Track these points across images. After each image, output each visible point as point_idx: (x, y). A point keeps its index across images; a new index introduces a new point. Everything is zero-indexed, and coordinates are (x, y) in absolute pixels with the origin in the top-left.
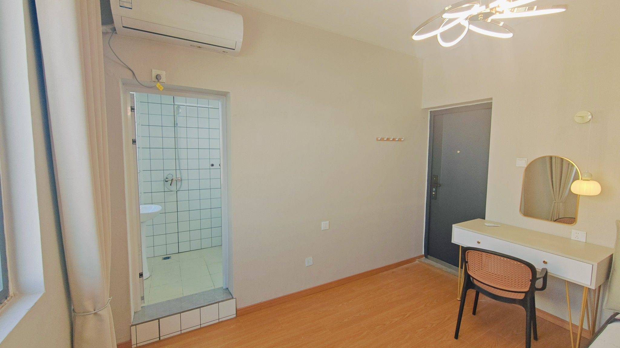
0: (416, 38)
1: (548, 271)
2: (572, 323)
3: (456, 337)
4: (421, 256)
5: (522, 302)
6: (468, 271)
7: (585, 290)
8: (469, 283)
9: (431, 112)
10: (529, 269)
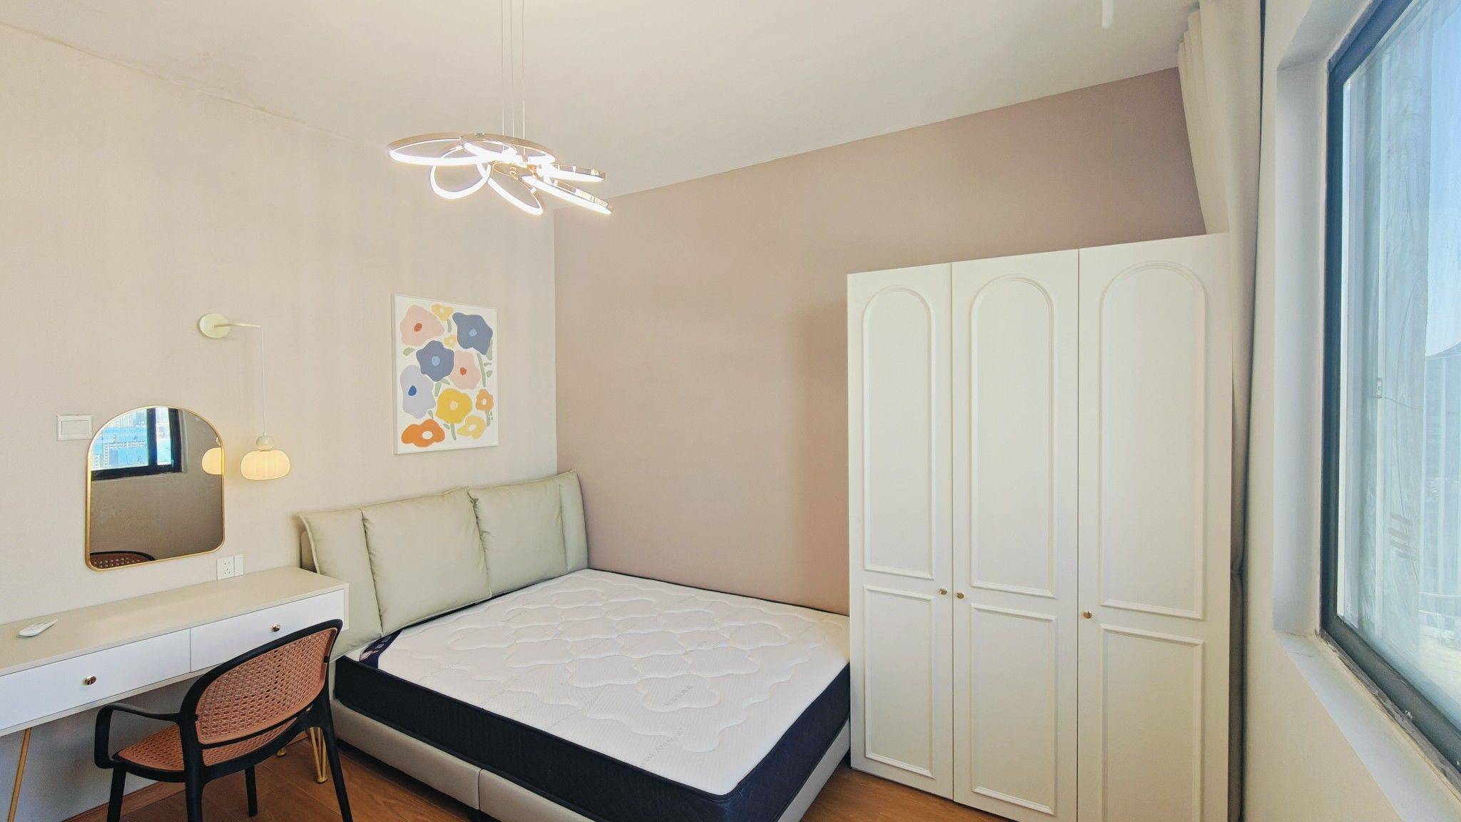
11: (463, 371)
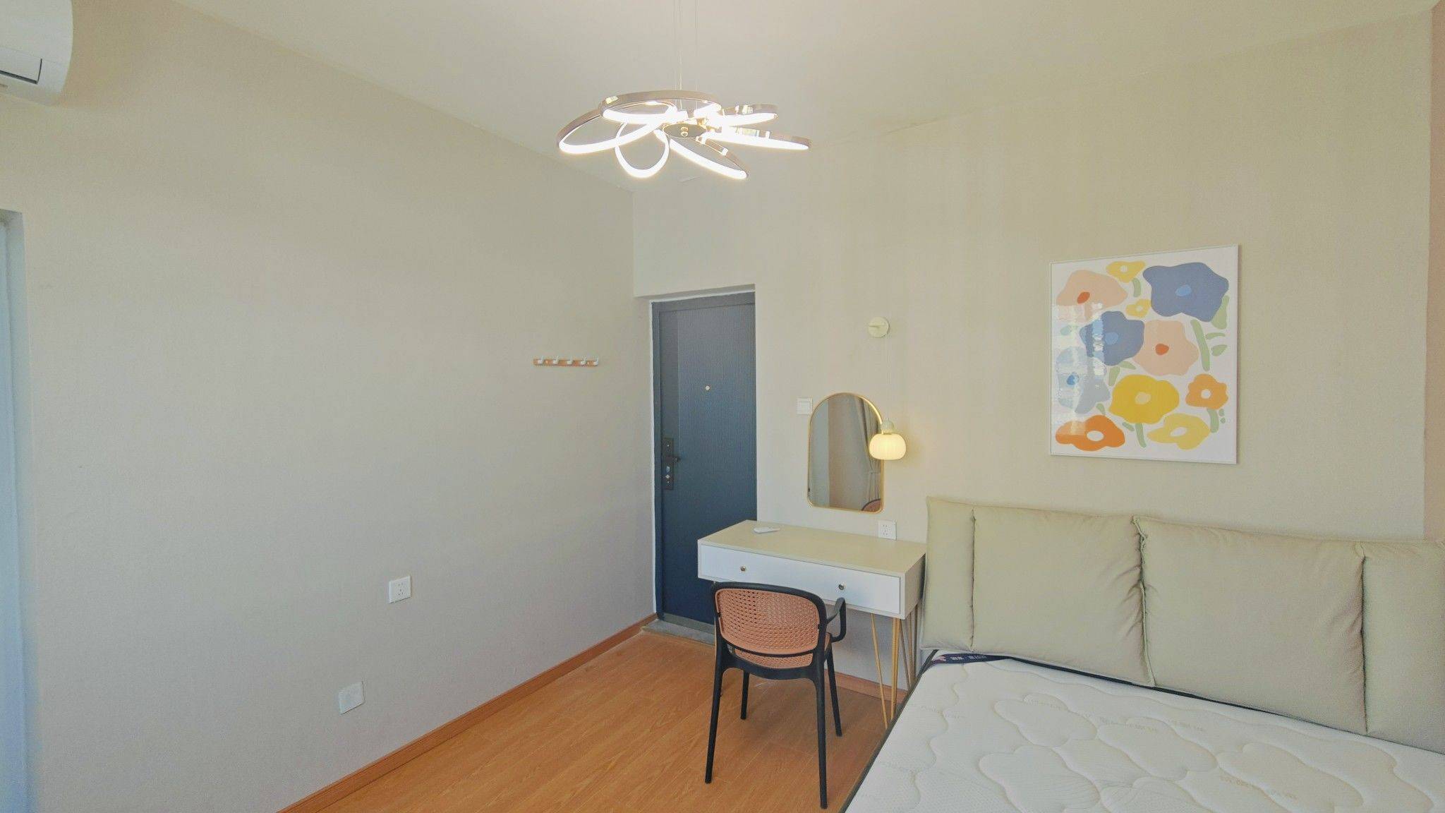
0: (566, 148)
1: (846, 602)
2: (883, 685)
3: (709, 779)
4: (650, 619)
5: (811, 672)
6: (722, 633)
7: (894, 623)
8: (726, 657)
9: (654, 304)
10: (814, 606)
11: (1162, 349)
